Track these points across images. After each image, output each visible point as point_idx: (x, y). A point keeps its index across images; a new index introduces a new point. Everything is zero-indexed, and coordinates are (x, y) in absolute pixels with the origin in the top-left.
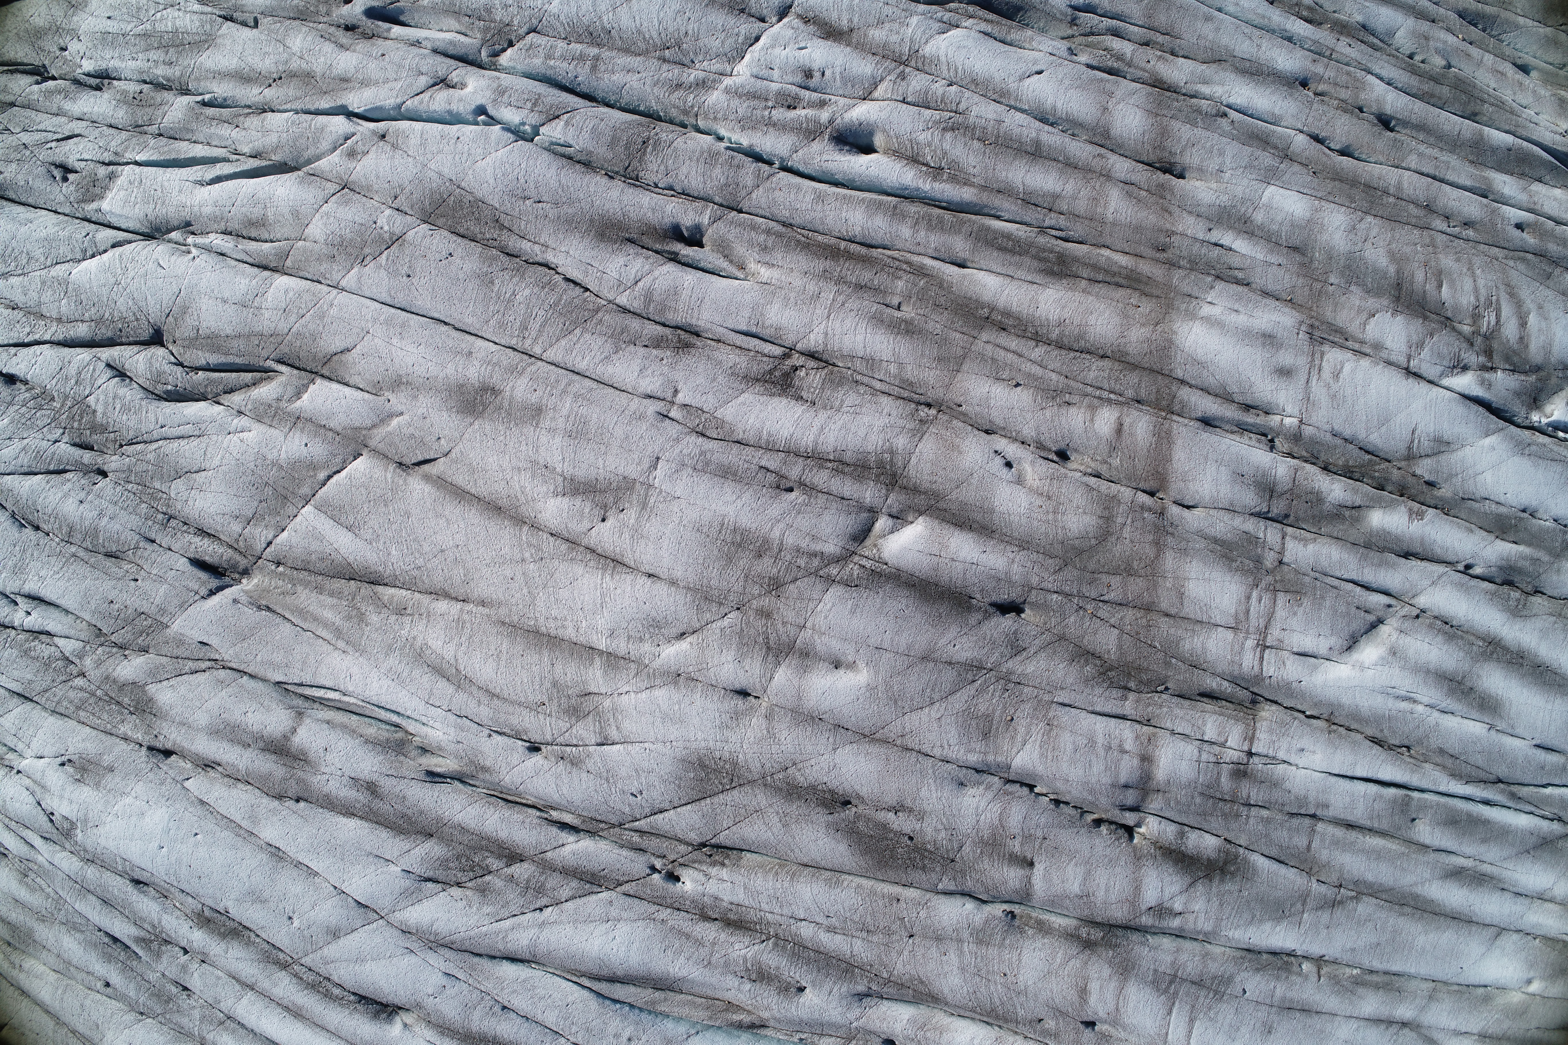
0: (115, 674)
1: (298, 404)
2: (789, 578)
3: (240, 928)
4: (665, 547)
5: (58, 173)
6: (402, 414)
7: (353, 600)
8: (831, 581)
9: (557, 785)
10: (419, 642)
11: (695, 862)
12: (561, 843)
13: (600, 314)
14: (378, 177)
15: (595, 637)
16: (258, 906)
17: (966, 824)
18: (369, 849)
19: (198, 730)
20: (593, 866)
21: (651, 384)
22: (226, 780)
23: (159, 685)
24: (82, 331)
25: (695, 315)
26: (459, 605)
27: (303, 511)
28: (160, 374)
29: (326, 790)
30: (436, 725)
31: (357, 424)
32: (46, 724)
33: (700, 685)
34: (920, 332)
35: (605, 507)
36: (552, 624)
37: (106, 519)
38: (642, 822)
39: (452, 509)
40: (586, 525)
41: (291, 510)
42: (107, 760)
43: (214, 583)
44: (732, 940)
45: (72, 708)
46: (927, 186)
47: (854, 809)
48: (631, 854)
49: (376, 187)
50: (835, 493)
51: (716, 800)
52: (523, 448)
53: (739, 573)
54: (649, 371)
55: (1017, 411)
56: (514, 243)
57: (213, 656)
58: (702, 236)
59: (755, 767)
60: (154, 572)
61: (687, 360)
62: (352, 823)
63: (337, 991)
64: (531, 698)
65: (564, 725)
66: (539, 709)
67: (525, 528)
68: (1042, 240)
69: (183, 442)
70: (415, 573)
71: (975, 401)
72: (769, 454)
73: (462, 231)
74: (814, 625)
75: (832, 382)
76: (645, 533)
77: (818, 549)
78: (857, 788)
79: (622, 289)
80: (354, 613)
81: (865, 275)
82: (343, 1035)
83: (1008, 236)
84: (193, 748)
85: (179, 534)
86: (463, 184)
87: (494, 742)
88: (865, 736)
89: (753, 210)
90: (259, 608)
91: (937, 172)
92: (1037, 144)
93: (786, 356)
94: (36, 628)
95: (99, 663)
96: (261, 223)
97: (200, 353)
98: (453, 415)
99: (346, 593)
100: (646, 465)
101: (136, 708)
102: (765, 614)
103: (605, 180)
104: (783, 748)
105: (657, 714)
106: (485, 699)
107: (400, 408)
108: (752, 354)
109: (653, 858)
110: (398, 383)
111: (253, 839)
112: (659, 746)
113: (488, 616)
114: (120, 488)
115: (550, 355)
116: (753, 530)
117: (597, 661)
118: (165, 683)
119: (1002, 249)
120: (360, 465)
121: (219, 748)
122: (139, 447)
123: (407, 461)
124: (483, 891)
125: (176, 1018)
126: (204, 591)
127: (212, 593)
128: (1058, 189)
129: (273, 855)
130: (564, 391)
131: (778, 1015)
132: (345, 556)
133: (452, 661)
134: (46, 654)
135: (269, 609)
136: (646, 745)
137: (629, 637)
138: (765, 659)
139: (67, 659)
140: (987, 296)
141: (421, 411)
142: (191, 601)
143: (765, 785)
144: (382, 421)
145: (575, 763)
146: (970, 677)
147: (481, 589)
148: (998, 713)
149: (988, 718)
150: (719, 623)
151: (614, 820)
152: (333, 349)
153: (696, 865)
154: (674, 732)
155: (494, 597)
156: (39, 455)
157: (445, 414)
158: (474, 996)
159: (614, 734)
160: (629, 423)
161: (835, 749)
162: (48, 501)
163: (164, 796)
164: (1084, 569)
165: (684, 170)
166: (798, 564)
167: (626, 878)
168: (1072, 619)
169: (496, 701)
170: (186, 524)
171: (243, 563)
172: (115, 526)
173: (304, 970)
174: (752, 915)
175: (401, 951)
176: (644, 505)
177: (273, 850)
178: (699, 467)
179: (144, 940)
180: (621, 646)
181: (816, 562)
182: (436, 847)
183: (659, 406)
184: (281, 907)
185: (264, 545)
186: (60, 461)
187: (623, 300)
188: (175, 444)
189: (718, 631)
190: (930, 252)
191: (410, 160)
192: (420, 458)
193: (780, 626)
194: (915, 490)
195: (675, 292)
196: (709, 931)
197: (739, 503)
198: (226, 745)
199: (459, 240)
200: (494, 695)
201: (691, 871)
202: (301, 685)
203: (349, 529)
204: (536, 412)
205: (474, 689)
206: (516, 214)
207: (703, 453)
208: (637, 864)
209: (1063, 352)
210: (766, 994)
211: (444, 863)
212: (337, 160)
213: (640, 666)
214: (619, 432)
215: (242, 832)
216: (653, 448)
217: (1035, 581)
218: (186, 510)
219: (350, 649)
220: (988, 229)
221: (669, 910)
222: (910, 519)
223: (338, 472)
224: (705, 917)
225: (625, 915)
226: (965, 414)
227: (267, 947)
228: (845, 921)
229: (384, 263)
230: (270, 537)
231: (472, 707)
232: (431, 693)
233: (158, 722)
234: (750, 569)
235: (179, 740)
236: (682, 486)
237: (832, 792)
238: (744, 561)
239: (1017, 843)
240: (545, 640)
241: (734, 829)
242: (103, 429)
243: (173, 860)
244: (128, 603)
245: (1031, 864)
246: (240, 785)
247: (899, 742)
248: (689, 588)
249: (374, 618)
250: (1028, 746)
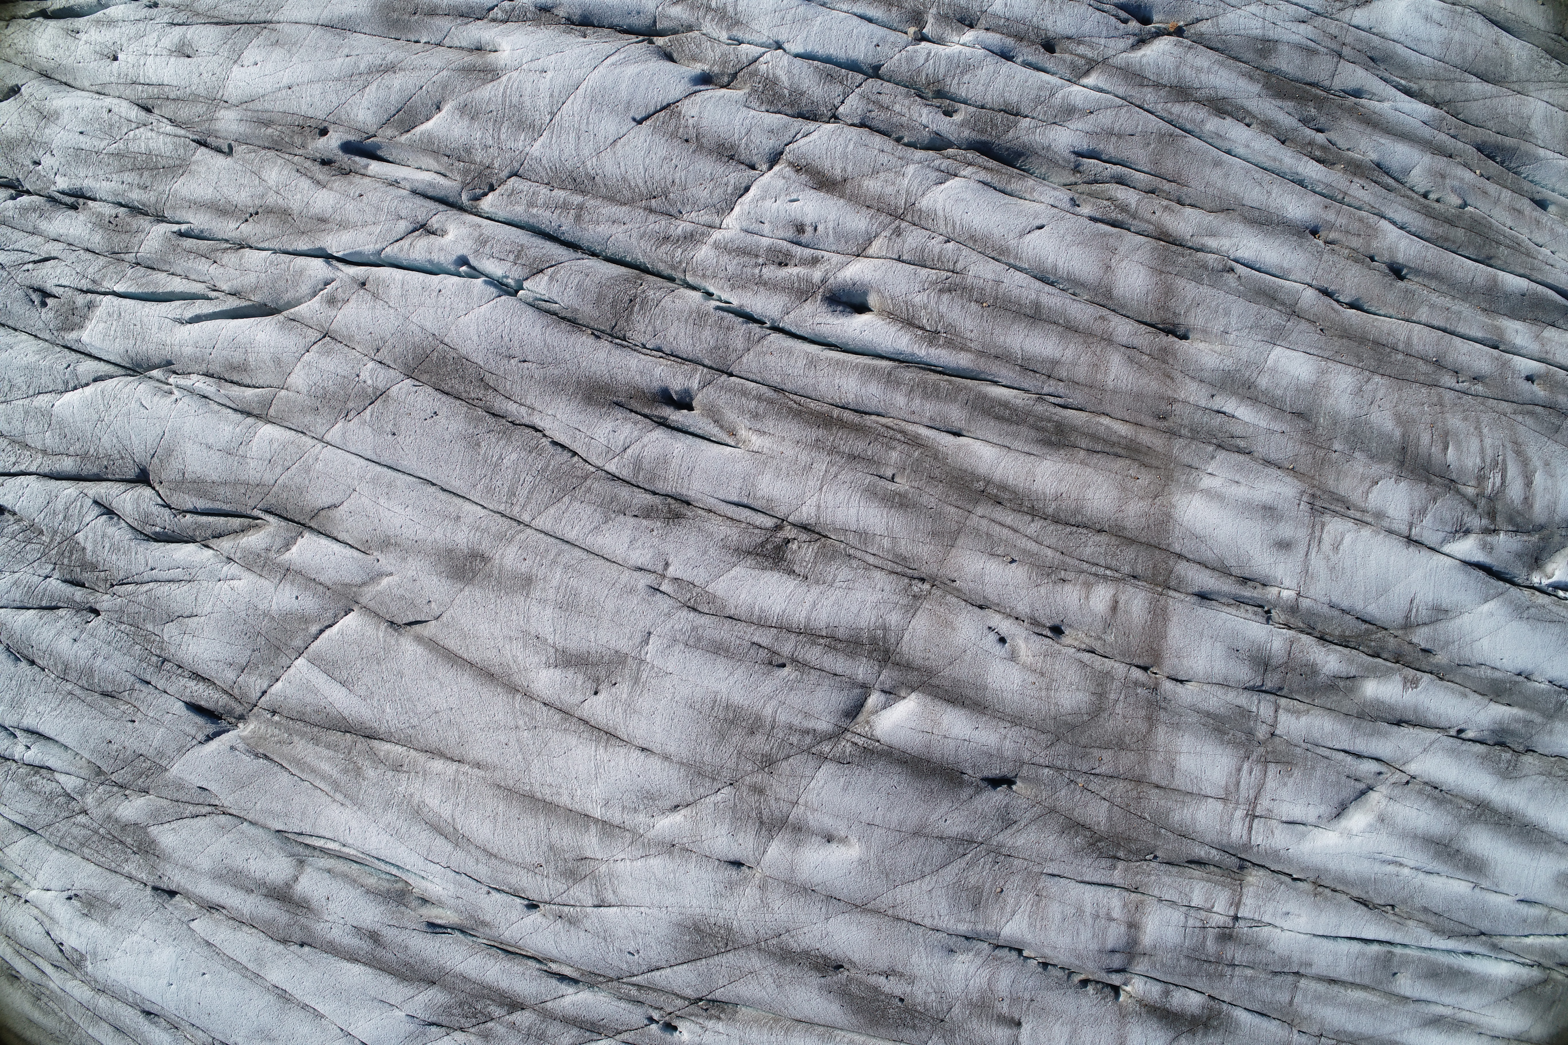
0: (117, 814)
1: (287, 555)
2: (781, 755)
4: (658, 723)
5: (36, 297)
6: (391, 574)
7: (349, 753)
8: (823, 758)
9: (555, 942)
10: (416, 800)
11: (692, 1015)
12: (560, 994)
13: (589, 482)
14: (359, 328)
15: (590, 806)
17: (956, 987)
18: (373, 994)
19: (201, 873)
20: (593, 1016)
21: (641, 556)
22: (231, 922)
23: (161, 828)
24: (68, 465)
25: (686, 484)
26: (455, 766)
27: (296, 663)
28: (147, 515)
29: (329, 937)
30: (435, 880)
31: (347, 581)
32: (51, 858)
33: (694, 856)
34: (914, 506)
35: (597, 680)
36: (547, 791)
37: (100, 659)
38: (640, 978)
39: (445, 673)
40: (579, 697)
41: (284, 661)
42: (113, 897)
43: (211, 729)
45: (76, 845)
46: (922, 351)
47: (846, 973)
48: (629, 1006)
49: (357, 338)
50: (827, 669)
51: (711, 961)
52: (514, 617)
53: (732, 749)
54: (640, 543)
55: (1012, 588)
56: (500, 404)
57: (213, 802)
58: (692, 399)
59: (749, 933)
60: (151, 714)
61: (678, 531)
62: (356, 969)
64: (528, 859)
65: (561, 886)
66: (537, 871)
67: (518, 697)
68: (1040, 408)
69: (174, 586)
70: (410, 731)
71: (969, 577)
72: (761, 630)
73: (446, 388)
74: (806, 802)
75: (825, 555)
76: (637, 708)
77: (810, 726)
78: (849, 954)
79: (610, 456)
80: (351, 766)
81: (859, 446)
83: (1005, 405)
84: (197, 891)
85: (174, 677)
86: (446, 340)
87: (493, 899)
88: (857, 907)
89: (743, 374)
90: (257, 756)
91: (932, 336)
92: (1037, 306)
93: (778, 528)
94: (37, 763)
95: (100, 802)
96: (243, 367)
97: (186, 496)
98: (443, 580)
99: (342, 746)
100: (637, 640)
101: (140, 849)
102: (758, 790)
103: (591, 340)
104: (777, 916)
105: (653, 881)
106: (483, 858)
107: (389, 569)
108: (743, 525)
109: (650, 1010)
110: (386, 544)
111: (260, 981)
112: (655, 911)
113: (484, 778)
114: (112, 628)
115: (539, 523)
116: (745, 707)
117: (593, 829)
118: (166, 826)
119: (998, 418)
120: (351, 621)
121: (222, 893)
122: (130, 588)
123: (398, 620)
124: (485, 1037)
126: (201, 737)
127: (209, 738)
128: (1058, 355)
129: (280, 996)
130: (554, 562)
132: (341, 710)
133: (450, 820)
134: (48, 789)
135: (266, 757)
136: (642, 909)
137: (624, 808)
138: (758, 832)
139: (69, 795)
140: (983, 469)
141: (410, 573)
142: (189, 746)
143: (759, 950)
144: (372, 579)
145: (573, 922)
146: (961, 850)
147: (476, 752)
148: (988, 885)
149: (978, 890)
150: (712, 798)
151: (612, 975)
152: (320, 504)
153: (693, 1018)
154: (669, 899)
155: (489, 760)
156: (30, 590)
157: (434, 578)
159: (610, 897)
160: (620, 596)
161: (827, 919)
162: (41, 637)
163: (170, 936)
164: (1076, 744)
165: (672, 331)
166: (790, 741)
167: (625, 1028)
168: (1063, 793)
169: (493, 860)
170: (180, 667)
171: (239, 709)
172: (110, 667)
176: (636, 680)
177: (280, 992)
180: (616, 816)
181: (808, 740)
182: (439, 995)
183: (650, 579)
185: (259, 694)
186: (52, 598)
187: (612, 467)
188: (166, 587)
189: (712, 806)
190: (925, 421)
191: (392, 311)
192: (411, 619)
193: (772, 802)
194: (908, 666)
195: (664, 460)
197: (731, 680)
198: (229, 890)
199: (444, 398)
200: (491, 854)
201: (688, 1023)
202: (301, 834)
203: (343, 684)
204: (527, 582)
205: (472, 848)
206: (501, 373)
207: (694, 629)
208: (635, 1016)
209: (1060, 527)
211: (447, 1010)
212: (317, 306)
213: (636, 836)
214: (610, 605)
215: (249, 974)
216: (644, 623)
217: (1026, 756)
218: (180, 654)
219: (348, 802)
220: (985, 397)
222: (902, 695)
223: (330, 626)
226: (958, 590)
229: (368, 418)
230: (265, 686)
231: (470, 866)
232: (429, 850)
233: (162, 864)
234: (742, 747)
235: (183, 882)
236: (674, 662)
237: (824, 957)
238: (737, 738)
239: (1005, 1005)
240: (541, 806)
241: (730, 987)
242: (94, 567)
243: (182, 996)
244: (126, 744)
245: (1019, 1024)
246: (245, 928)
247: (890, 912)
248: (682, 763)
249: (371, 773)
250: (1017, 917)
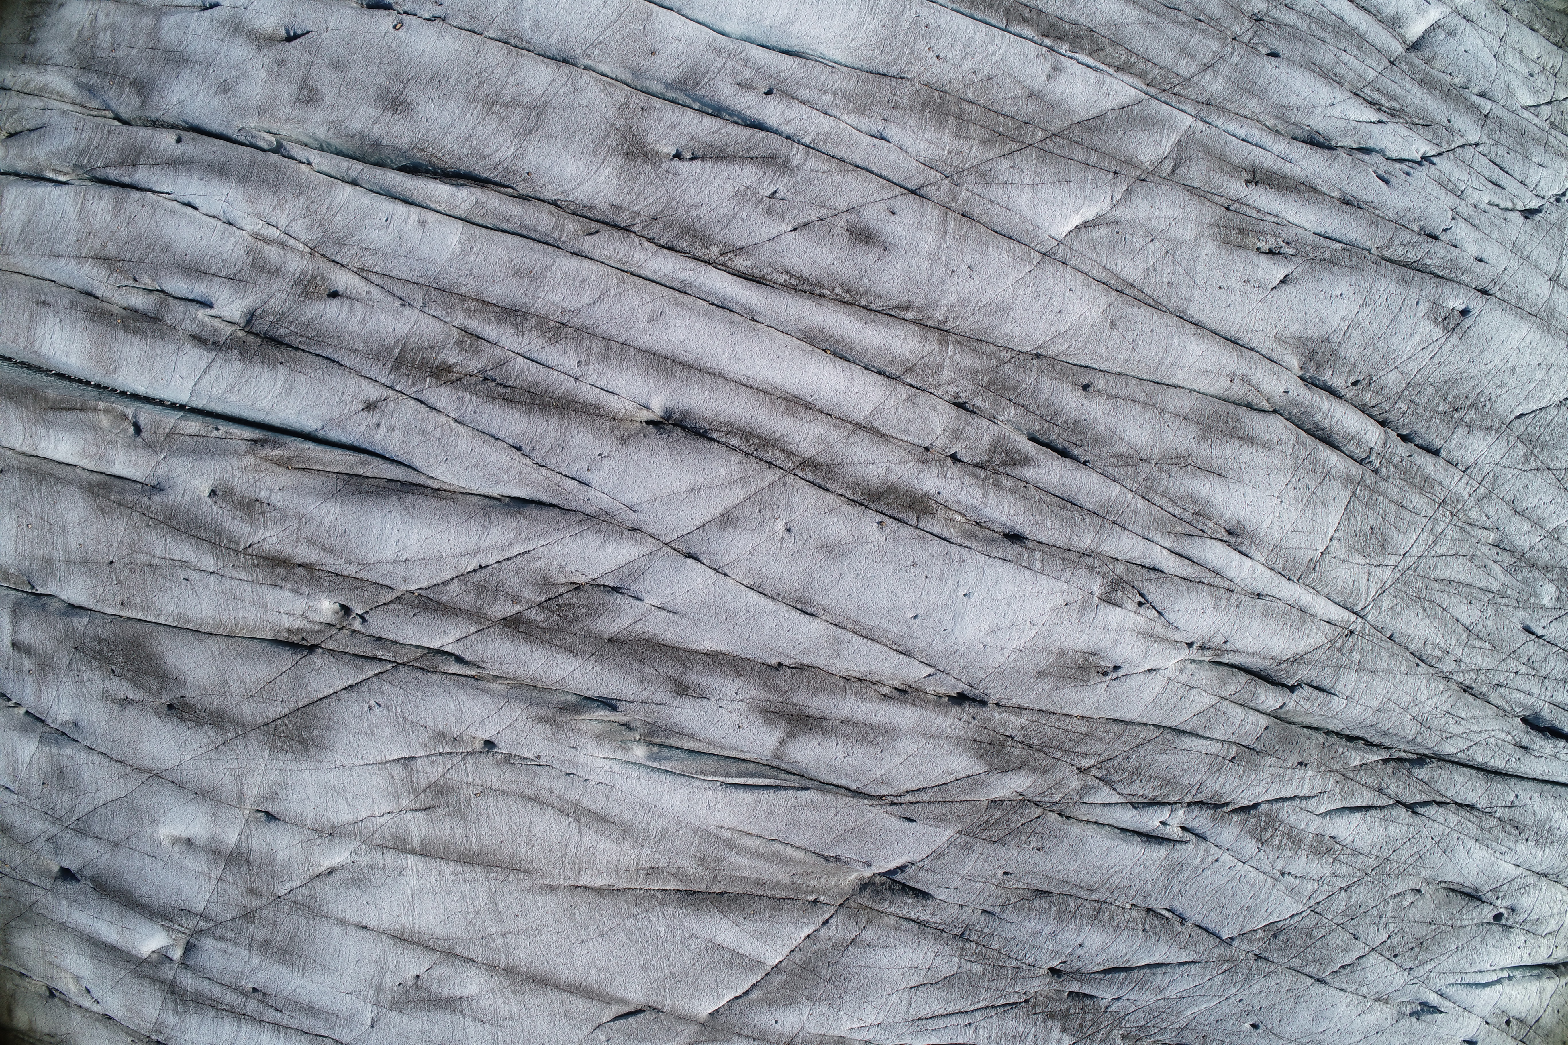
0: (1032, 778)
2: (238, 922)
3: (866, 503)
4: (353, 954)
7: (715, 877)
8: (203, 917)
9: (460, 710)
11: (319, 632)
12: (460, 643)
15: (420, 867)
16: (832, 540)
17: (68, 687)
18: (685, 621)
19: (912, 733)
20: (424, 619)
22: (877, 680)
23: (969, 773)
26: (581, 883)
27: (780, 958)
29: (740, 683)
30: (603, 763)
32: (1141, 709)
33: (309, 825)
35: (417, 987)
37: (1046, 931)
38: (372, 673)
39: (591, 977)
40: (435, 973)
41: (798, 957)
42: (1047, 684)
43: (899, 877)
44: (280, 546)
45: (1099, 732)
47: (163, 701)
48: (385, 635)
50: (217, 985)
51: (293, 706)
53: (282, 930)
55: (87, 1033)
57: (895, 809)
59: (253, 745)
60: (981, 884)
62: (708, 646)
63: (736, 441)
64: (490, 801)
65: (453, 776)
66: (481, 789)
67: (503, 964)
69: (942, 1011)
70: (636, 912)
72: (276, 1021)
74: (210, 882)
76: (374, 966)
77: (220, 944)
78: (160, 725)
80: (712, 865)
82: (729, 386)
84: (919, 712)
87: (533, 751)
88: (157, 775)
90: (837, 859)
94: (1152, 809)
95: (1059, 785)
99: (725, 882)
100: (382, 1024)
101: (1002, 745)
102: (253, 892)
104: (226, 766)
105: (350, 796)
106: (545, 795)
109: (363, 630)
111: (835, 621)
112: (347, 762)
113: (544, 876)
114: (1031, 960)
116: (276, 964)
117: (416, 843)
118: (961, 776)
120: (705, 1009)
121: (883, 716)
122: (1002, 1003)
123: (648, 1015)
124: (546, 584)
125: (978, 362)
126: (912, 871)
127: (902, 869)
129: (810, 604)
131: (234, 461)
132: (725, 920)
133: (584, 830)
134: (1137, 786)
135: (826, 858)
136: (361, 762)
137: (383, 869)
138: (249, 852)
139: (1106, 784)
142: (927, 860)
143: (243, 725)
145: (440, 736)
146: (81, 825)
147: (554, 903)
148: (55, 791)
149: (62, 788)
150: (294, 885)
151: (403, 672)
153: (317, 628)
154: (333, 777)
155: (538, 897)
156: (1142, 985)
158: (553, 462)
159: (397, 771)
161: (180, 764)
162: (1129, 943)
163: (962, 655)
164: (17, 901)
166: (233, 933)
167: (390, 607)
168: (18, 861)
169: (532, 794)
170: (942, 931)
171: (864, 899)
172: (1034, 925)
173: (778, 463)
174: (260, 574)
175: (643, 508)
176: (379, 989)
177: (809, 610)
178: (333, 1018)
179: (1016, 464)
180: (391, 860)
181: (219, 932)
182: (603, 628)
184: (800, 544)
185: (832, 920)
186: (1112, 981)
188: (950, 1010)
189: (294, 878)
192: (632, 1020)
193: (239, 882)
194: (154, 980)
196: (304, 553)
197: (292, 985)
198: (874, 720)
200: (535, 800)
201: (322, 620)
202: (776, 788)
203: (719, 947)
205: (557, 803)
207: (334, 1028)
210: (245, 487)
211: (593, 611)
213: (370, 842)
215: (851, 626)
216: (378, 1036)
217: (50, 897)
218: (937, 947)
219: (712, 829)
221: (346, 573)
222: (156, 955)
223: (737, 998)
224: (309, 567)
225: (389, 568)
226: (127, 1034)
227: (829, 485)
228: (171, 575)
230: (824, 930)
231: (559, 786)
232: (608, 796)
233: (970, 734)
234: (273, 932)
235: (939, 720)
236: (345, 1004)
237: (182, 720)
238: (279, 938)
239: (27, 667)
240: (476, 859)
241: (276, 675)
242: (1052, 1016)
243: (951, 582)
244: (1015, 852)
245: (14, 644)
246: (858, 675)
247: (129, 769)
248: (326, 917)
249: (685, 862)
250: (27, 760)
